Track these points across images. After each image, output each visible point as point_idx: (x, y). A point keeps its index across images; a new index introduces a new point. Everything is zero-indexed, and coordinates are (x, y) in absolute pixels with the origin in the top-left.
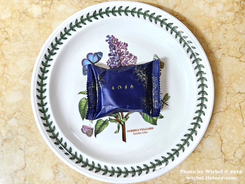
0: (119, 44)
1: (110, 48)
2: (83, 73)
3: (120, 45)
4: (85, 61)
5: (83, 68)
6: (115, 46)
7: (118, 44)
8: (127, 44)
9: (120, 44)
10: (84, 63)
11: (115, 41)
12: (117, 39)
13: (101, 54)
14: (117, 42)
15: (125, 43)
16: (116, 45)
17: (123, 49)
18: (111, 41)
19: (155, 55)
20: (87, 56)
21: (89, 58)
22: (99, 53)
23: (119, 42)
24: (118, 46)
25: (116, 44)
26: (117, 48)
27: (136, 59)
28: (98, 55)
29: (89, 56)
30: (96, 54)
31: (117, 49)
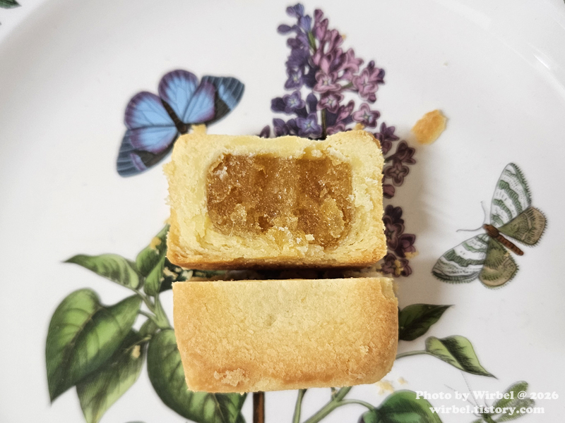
0: (340, 64)
1: (291, 72)
2: (119, 164)
3: (346, 70)
4: (144, 106)
5: (125, 139)
6: (318, 68)
7: (337, 61)
8: (382, 73)
9: (345, 65)
10: (137, 113)
11: (323, 43)
12: (338, 38)
13: (236, 88)
14: (334, 50)
15: (371, 66)
16: (325, 66)
17: (357, 91)
18: (304, 39)
19: (511, 168)
20: (164, 83)
21: (169, 93)
22: (225, 80)
23: (343, 56)
24: (334, 69)
25: (329, 57)
26: (328, 79)
27: (411, 161)
28: (221, 89)
29: (171, 85)
30: (211, 83)
31: (325, 84)
